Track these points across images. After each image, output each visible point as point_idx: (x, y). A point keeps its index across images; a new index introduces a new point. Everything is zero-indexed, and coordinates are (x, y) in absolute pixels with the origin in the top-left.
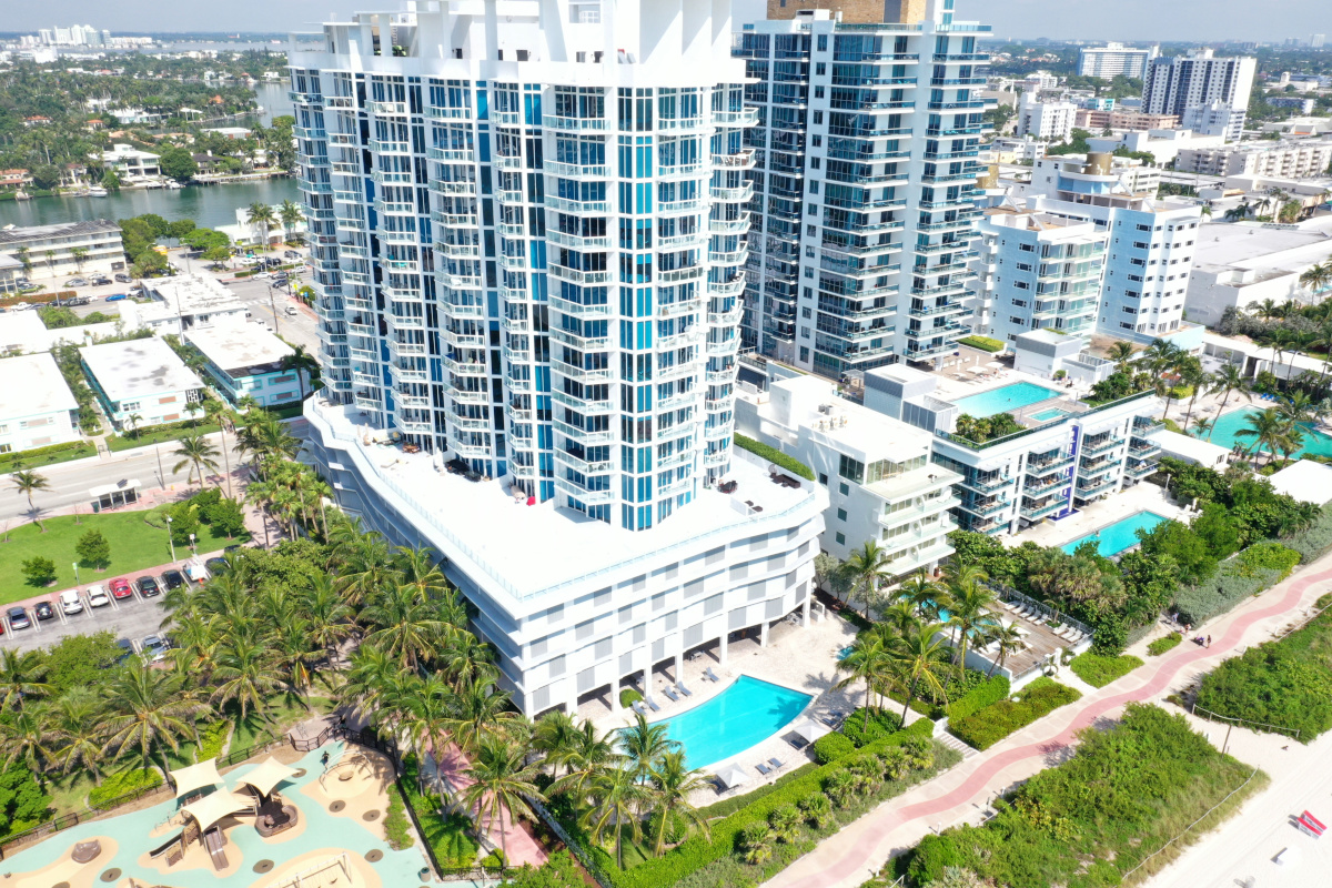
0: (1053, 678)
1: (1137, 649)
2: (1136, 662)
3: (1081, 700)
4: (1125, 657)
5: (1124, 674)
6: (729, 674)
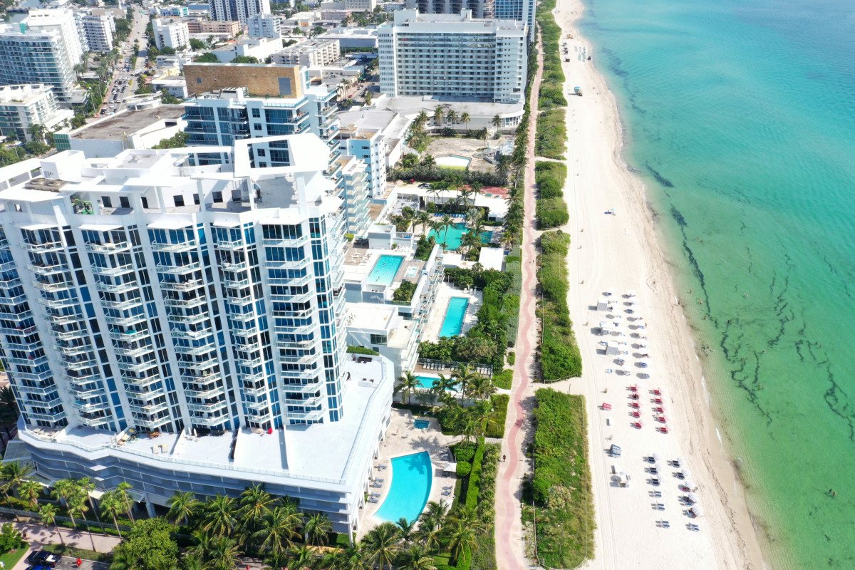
1: (506, 367)
2: (511, 372)
3: (510, 398)
4: (506, 372)
5: (512, 378)
6: (387, 462)
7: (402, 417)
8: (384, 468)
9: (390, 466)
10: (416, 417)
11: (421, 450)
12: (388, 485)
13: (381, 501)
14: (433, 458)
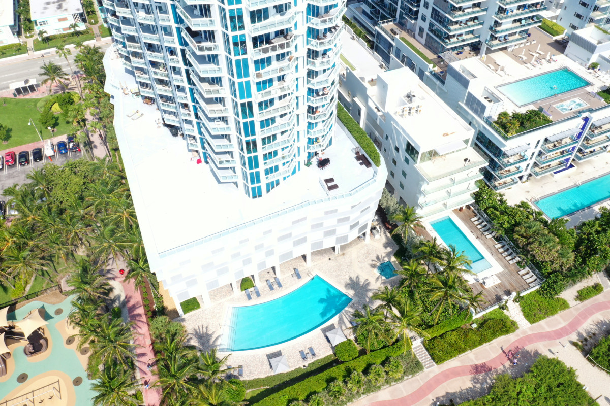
0: (505, 311)
1: (568, 294)
2: (564, 305)
3: (517, 332)
4: (558, 300)
5: (552, 314)
6: (308, 273)
7: (381, 246)
8: (299, 276)
9: (305, 280)
10: (393, 259)
11: (351, 293)
12: (279, 294)
13: (255, 301)
14: (346, 312)
